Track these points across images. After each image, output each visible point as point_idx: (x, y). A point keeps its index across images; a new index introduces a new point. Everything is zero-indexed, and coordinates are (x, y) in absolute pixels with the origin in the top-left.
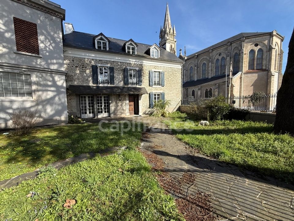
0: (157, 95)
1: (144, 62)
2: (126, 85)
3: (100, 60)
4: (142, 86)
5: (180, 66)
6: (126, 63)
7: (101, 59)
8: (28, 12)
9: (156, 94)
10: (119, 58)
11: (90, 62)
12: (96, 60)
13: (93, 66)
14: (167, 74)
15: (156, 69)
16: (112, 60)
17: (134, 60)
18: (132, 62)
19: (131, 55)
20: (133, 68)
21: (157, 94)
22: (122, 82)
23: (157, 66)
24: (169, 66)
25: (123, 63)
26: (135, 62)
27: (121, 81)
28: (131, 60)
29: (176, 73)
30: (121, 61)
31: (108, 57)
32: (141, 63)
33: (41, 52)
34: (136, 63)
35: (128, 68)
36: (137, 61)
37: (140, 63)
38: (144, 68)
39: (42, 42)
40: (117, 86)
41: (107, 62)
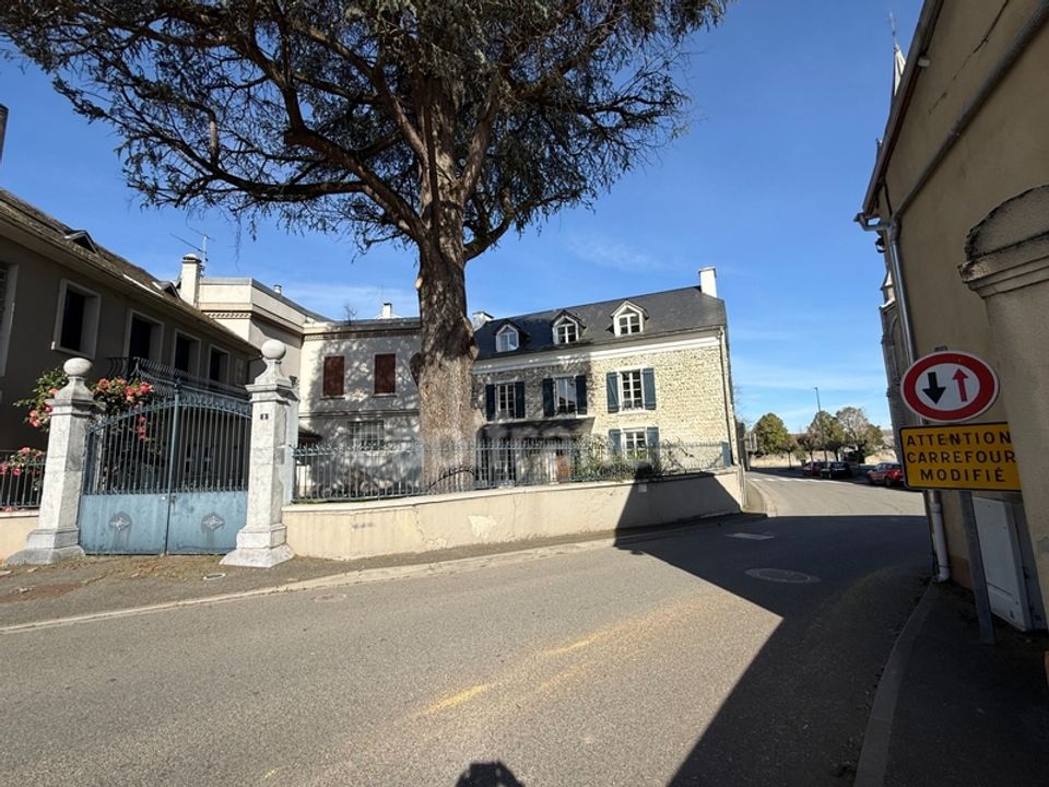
0: (635, 435)
1: (592, 354)
2: (549, 416)
3: (500, 373)
4: (590, 414)
5: (714, 338)
6: (549, 367)
7: (502, 370)
8: (389, 342)
9: (632, 433)
10: (537, 360)
11: (485, 380)
12: (494, 374)
13: (488, 386)
14: (667, 372)
15: (626, 364)
16: (522, 367)
17: (569, 357)
18: (562, 363)
19: (567, 347)
20: (566, 375)
21: (638, 433)
22: (542, 412)
23: (631, 357)
24: (672, 349)
25: (543, 368)
26: (570, 359)
27: (539, 409)
28: (561, 357)
29: (700, 362)
30: (539, 365)
31: (513, 363)
32: (587, 359)
33: (397, 389)
34: (572, 361)
35: (554, 376)
36: (576, 356)
37: (582, 360)
38: (595, 370)
39: (400, 375)
40: (531, 419)
41: (511, 374)
